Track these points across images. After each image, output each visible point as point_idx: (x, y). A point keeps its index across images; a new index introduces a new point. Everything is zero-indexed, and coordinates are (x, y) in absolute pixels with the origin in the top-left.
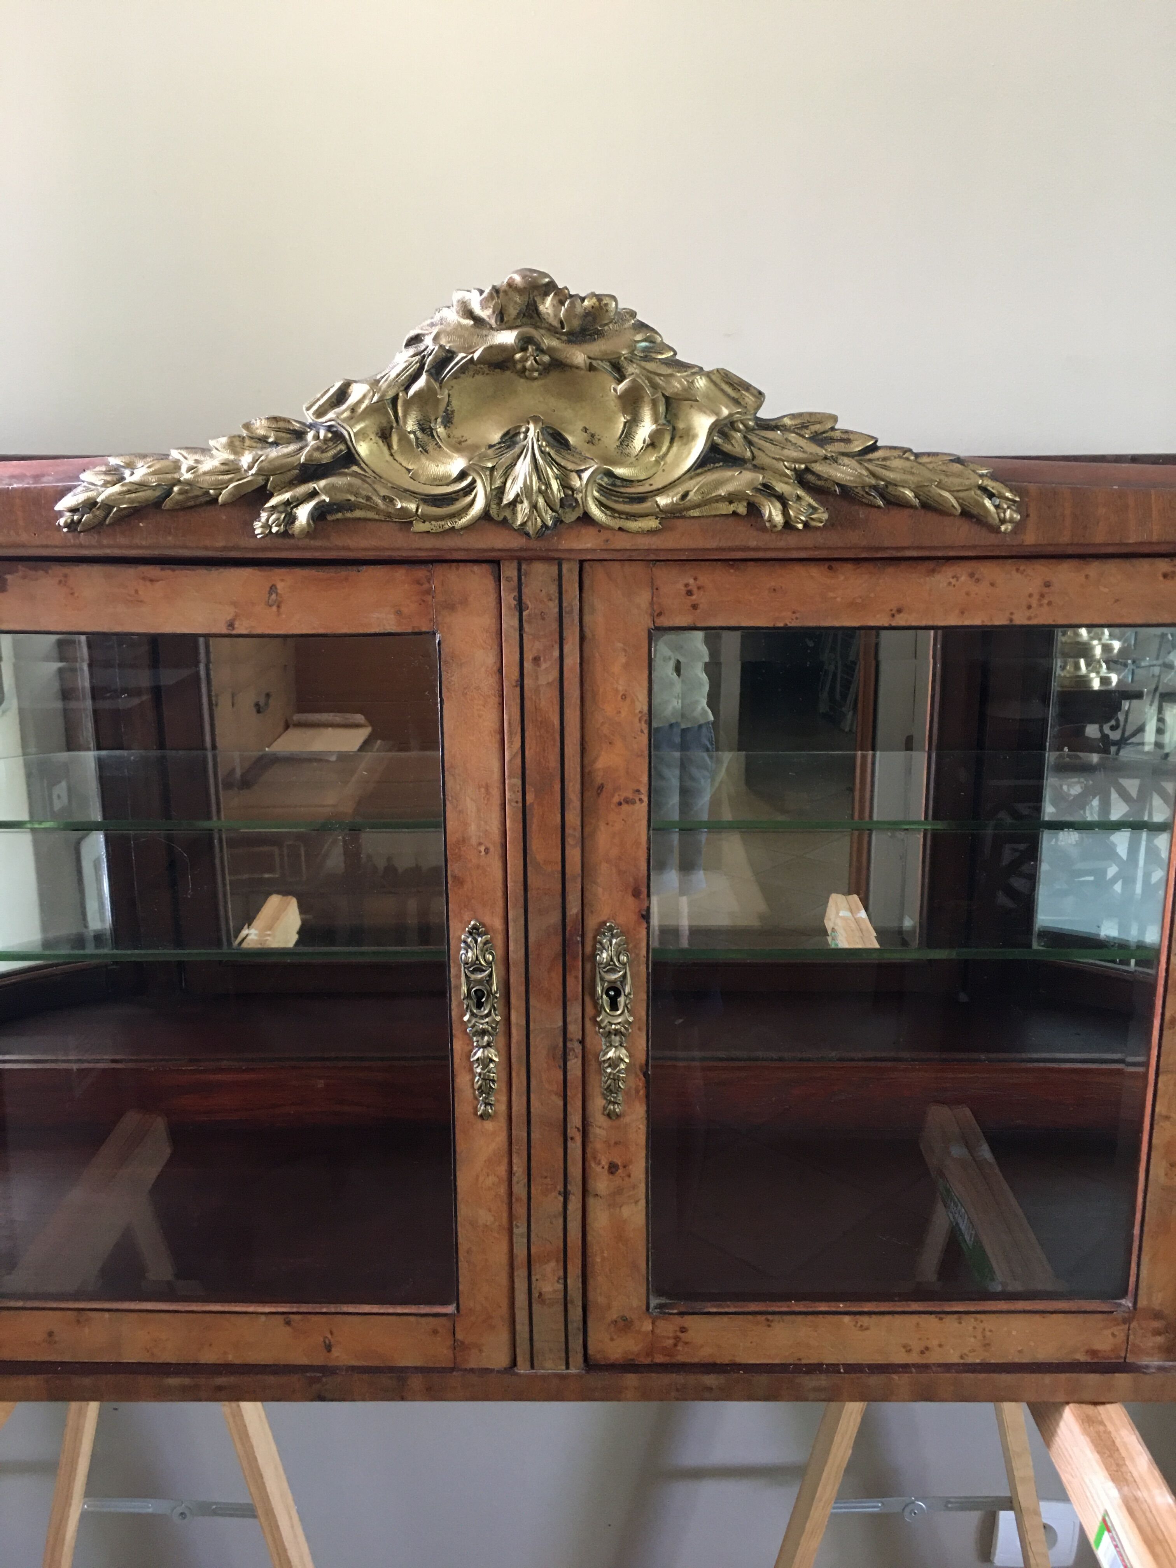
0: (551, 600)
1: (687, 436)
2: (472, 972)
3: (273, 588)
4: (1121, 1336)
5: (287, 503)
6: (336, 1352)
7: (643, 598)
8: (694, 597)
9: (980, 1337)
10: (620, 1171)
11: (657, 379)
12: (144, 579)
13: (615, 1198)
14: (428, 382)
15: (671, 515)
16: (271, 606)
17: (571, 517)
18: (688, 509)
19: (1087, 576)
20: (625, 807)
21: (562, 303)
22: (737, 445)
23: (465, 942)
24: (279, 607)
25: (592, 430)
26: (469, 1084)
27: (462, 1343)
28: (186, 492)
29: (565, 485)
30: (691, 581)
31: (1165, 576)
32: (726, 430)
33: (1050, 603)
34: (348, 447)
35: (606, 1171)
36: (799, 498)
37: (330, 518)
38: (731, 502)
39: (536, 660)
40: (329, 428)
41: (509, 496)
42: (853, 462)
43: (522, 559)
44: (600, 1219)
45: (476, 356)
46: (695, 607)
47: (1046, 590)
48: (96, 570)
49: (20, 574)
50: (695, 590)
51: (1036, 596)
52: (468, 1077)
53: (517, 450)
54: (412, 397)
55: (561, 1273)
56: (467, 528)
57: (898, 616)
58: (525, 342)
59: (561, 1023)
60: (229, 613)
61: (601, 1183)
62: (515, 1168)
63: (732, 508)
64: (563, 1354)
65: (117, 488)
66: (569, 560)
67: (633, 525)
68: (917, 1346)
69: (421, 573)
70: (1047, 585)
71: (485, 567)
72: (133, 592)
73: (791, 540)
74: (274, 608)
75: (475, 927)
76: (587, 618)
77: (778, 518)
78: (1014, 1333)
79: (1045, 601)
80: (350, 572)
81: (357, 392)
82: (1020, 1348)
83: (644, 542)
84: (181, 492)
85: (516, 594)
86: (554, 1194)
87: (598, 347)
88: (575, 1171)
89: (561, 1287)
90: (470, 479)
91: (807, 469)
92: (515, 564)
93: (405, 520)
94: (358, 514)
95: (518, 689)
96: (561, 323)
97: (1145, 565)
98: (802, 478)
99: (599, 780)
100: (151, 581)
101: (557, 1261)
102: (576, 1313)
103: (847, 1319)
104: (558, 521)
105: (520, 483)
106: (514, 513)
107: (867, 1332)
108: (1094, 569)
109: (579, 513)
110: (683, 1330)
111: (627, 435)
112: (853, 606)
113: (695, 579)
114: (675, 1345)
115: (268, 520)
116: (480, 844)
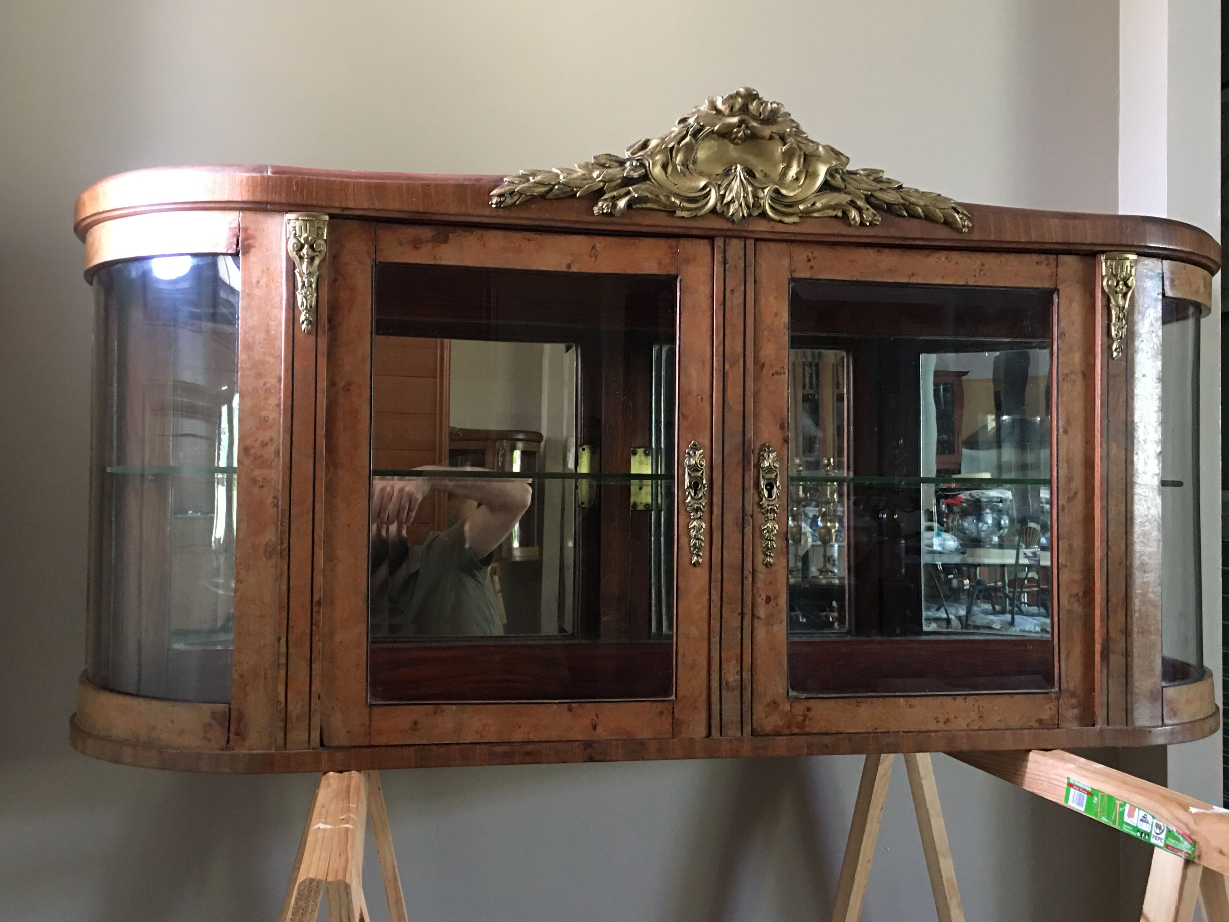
0: (740, 259)
1: (815, 175)
2: (693, 471)
3: (594, 247)
4: (1055, 710)
5: (614, 197)
6: (599, 730)
7: (786, 262)
8: (811, 263)
9: (977, 710)
10: (772, 601)
11: (801, 145)
12: (525, 239)
13: (770, 620)
14: (691, 140)
15: (806, 215)
16: (592, 257)
17: (756, 213)
18: (815, 211)
19: (1001, 262)
20: (776, 376)
21: (762, 104)
22: (838, 181)
23: (689, 453)
24: (596, 257)
25: (766, 171)
26: (688, 544)
27: (678, 720)
28: (562, 189)
29: (755, 196)
30: (810, 254)
31: (1037, 263)
32: (833, 172)
33: (985, 274)
34: (646, 171)
35: (764, 601)
36: (867, 209)
37: (634, 207)
38: (834, 210)
39: (732, 291)
40: (638, 160)
41: (728, 199)
42: (894, 192)
43: (728, 236)
44: (761, 634)
45: (716, 128)
46: (812, 268)
47: (982, 268)
48: (500, 234)
49: (457, 234)
50: (812, 258)
51: (978, 271)
52: (687, 539)
53: (731, 177)
54: (682, 146)
55: (739, 669)
56: (702, 216)
57: (912, 278)
58: (741, 122)
59: (741, 504)
60: (568, 260)
61: (762, 612)
62: (713, 598)
63: (834, 213)
64: (739, 725)
65: (526, 185)
66: (750, 238)
67: (787, 220)
68: (942, 719)
69: (673, 242)
70: (983, 265)
71: (706, 241)
72: (518, 246)
73: (864, 231)
74: (594, 258)
75: (694, 445)
76: (758, 271)
77: (858, 219)
78: (996, 708)
79: (982, 273)
80: (636, 241)
81: (653, 143)
82: (999, 719)
83: (792, 229)
84: (558, 189)
85: (722, 255)
86: (736, 614)
87: (775, 129)
88: (748, 599)
89: (738, 677)
90: (708, 189)
91: (872, 195)
92: (722, 239)
93: (671, 211)
94: (649, 205)
95: (722, 306)
96: (760, 114)
97: (1027, 258)
98: (868, 199)
99: (762, 361)
100: (529, 240)
101: (737, 660)
102: (747, 695)
103: (902, 700)
104: (750, 215)
105: (733, 194)
106: (729, 209)
107: (914, 709)
108: (1004, 258)
109: (760, 211)
110: (809, 709)
111: (784, 174)
112: (891, 271)
113: (812, 253)
114: (804, 721)
115: (602, 206)
116: (698, 395)
